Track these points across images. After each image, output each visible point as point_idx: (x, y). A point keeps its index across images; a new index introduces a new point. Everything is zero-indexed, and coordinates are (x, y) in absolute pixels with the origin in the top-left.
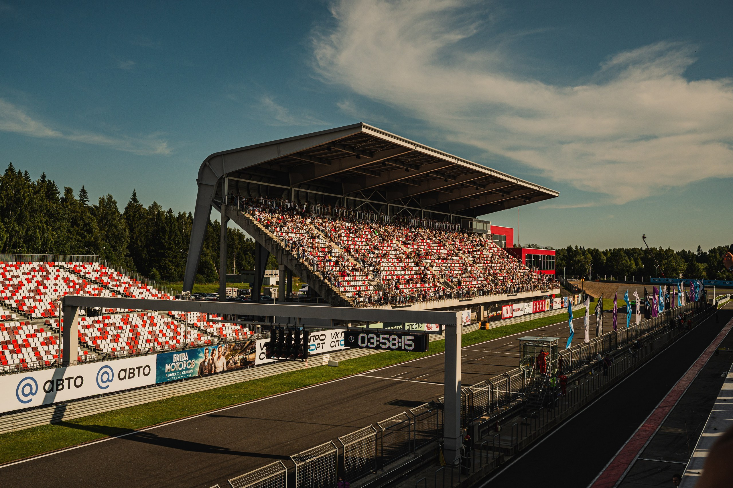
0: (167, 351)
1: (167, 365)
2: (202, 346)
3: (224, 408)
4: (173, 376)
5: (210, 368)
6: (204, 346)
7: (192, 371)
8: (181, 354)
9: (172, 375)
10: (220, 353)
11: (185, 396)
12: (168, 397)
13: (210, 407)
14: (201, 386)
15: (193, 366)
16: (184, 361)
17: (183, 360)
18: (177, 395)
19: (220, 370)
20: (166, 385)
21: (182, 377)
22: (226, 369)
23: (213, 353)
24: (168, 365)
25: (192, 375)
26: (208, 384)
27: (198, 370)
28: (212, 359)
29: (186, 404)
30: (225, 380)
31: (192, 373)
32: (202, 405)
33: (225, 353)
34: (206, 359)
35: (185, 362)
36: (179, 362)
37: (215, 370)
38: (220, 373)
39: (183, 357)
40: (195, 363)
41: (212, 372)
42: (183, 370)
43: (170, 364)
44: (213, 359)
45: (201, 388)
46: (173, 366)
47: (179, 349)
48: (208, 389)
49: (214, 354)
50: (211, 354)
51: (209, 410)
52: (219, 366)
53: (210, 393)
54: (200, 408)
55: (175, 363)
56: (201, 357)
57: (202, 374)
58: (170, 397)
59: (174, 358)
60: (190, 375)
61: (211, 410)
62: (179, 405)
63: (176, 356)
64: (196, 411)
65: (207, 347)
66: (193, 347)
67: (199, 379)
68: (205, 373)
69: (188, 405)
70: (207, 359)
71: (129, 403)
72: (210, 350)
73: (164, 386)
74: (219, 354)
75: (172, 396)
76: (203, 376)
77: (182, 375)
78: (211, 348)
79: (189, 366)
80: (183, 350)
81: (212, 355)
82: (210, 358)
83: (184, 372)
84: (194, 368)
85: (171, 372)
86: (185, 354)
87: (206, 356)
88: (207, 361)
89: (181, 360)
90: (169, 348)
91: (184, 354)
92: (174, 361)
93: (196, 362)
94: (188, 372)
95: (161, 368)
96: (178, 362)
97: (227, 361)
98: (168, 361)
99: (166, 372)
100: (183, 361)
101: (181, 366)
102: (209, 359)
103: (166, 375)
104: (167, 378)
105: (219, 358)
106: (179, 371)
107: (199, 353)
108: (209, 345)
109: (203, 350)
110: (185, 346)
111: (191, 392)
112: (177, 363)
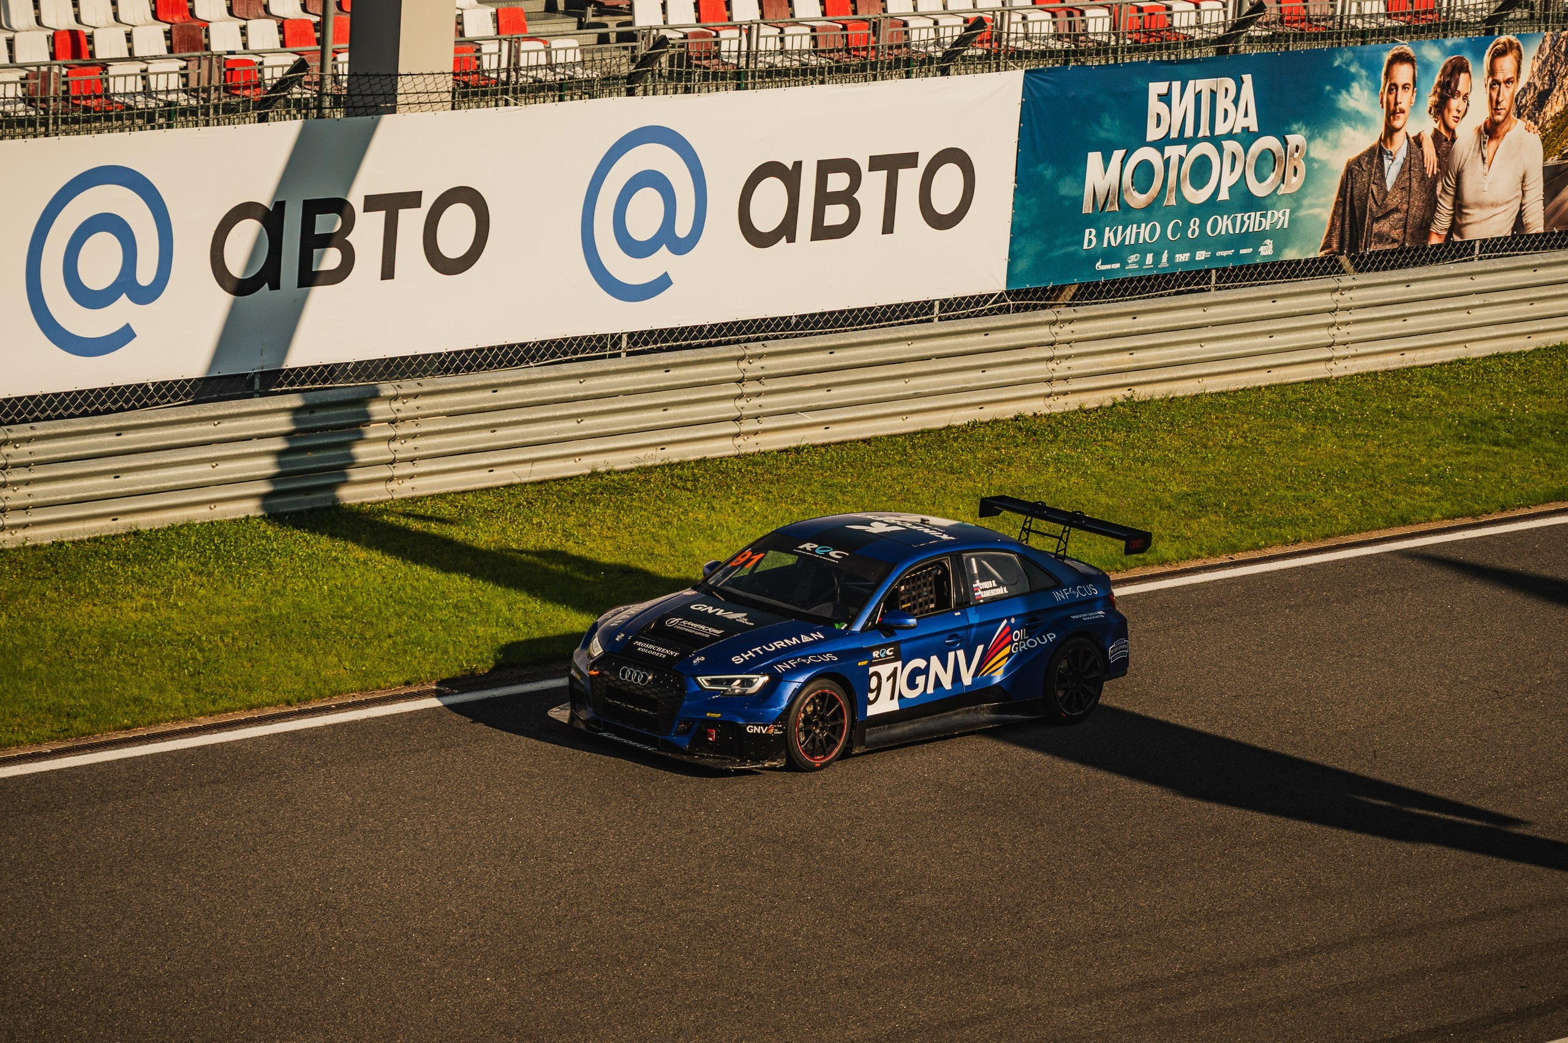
0: (1102, 49)
1: (1094, 159)
2: (1363, 34)
3: (1505, 511)
4: (1139, 248)
5: (1417, 201)
6: (1385, 34)
7: (1279, 217)
8: (1204, 85)
9: (1130, 235)
10: (1506, 94)
11: (1218, 402)
12: (1091, 401)
13: (1403, 503)
14: (1341, 334)
15: (1295, 183)
16: (1230, 136)
17: (1221, 129)
18: (1159, 391)
19: (1499, 225)
20: (1082, 312)
21: (1201, 255)
22: (1536, 223)
23: (1447, 91)
24: (1107, 160)
25: (1277, 249)
26: (1397, 327)
27: (1325, 214)
28: (1437, 136)
29: (1224, 465)
30: (1524, 310)
31: (1281, 237)
32: (1342, 479)
33: (1543, 98)
34: (1390, 131)
35: (1230, 146)
36: (1191, 142)
37: (1456, 227)
38: (1493, 247)
39: (1223, 103)
40: (1309, 160)
41: (1434, 240)
42: (1212, 206)
43: (1118, 155)
44: (1444, 141)
45: (1340, 351)
46: (1146, 167)
47: (1191, 43)
48: (1394, 362)
49: (1455, 103)
50: (1430, 100)
51: (1390, 523)
52: (1488, 197)
53: (1407, 394)
54: (1328, 502)
55: (1160, 145)
56: (1356, 118)
57: (1354, 246)
58: (1105, 398)
59: (1155, 106)
60: (1266, 250)
61: (1404, 522)
62: (1169, 463)
63: (1166, 98)
64: (1293, 523)
65: (1405, 46)
66: (1299, 37)
67: (1330, 283)
68: (1381, 238)
69: (1238, 472)
70: (1400, 140)
71: (809, 418)
72: (1427, 67)
73: (1067, 313)
74: (1495, 105)
75: (1120, 394)
76: (1363, 265)
77: (1203, 242)
78: (1435, 55)
79: (1261, 178)
80: (1222, 52)
81: (1440, 109)
82: (1426, 126)
83: (1225, 224)
84: (1296, 199)
85: (1127, 215)
86: (1239, 84)
87: (1392, 113)
88: (1399, 147)
89: (1204, 131)
90: (1115, 26)
91: (1229, 83)
92: (1154, 133)
93: (1319, 150)
94: (1253, 221)
95: (1049, 173)
96: (1181, 140)
97: (1553, 161)
98: (1109, 127)
99: (1087, 208)
100: (1216, 141)
101: (1201, 171)
102: (1418, 141)
103: (1090, 234)
104: (1092, 258)
105: (1491, 131)
106: (1189, 211)
107: (1344, 81)
108: (1419, 31)
109: (1371, 67)
110: (1241, 24)
111: (1261, 379)
112: (1174, 152)
